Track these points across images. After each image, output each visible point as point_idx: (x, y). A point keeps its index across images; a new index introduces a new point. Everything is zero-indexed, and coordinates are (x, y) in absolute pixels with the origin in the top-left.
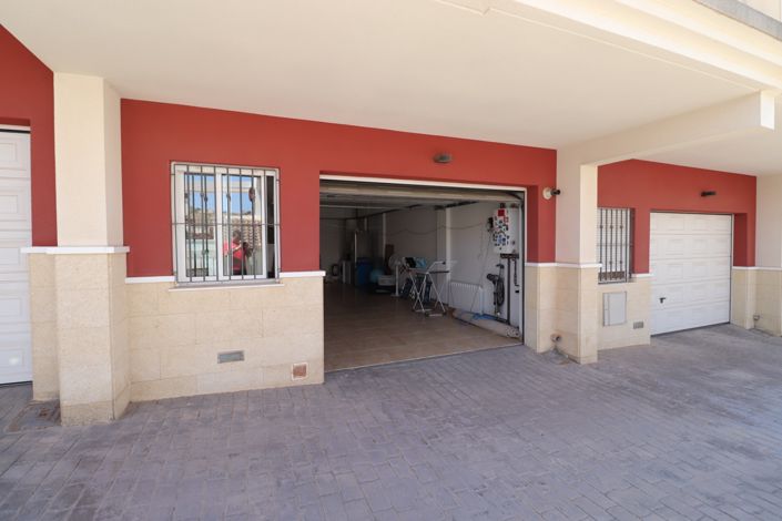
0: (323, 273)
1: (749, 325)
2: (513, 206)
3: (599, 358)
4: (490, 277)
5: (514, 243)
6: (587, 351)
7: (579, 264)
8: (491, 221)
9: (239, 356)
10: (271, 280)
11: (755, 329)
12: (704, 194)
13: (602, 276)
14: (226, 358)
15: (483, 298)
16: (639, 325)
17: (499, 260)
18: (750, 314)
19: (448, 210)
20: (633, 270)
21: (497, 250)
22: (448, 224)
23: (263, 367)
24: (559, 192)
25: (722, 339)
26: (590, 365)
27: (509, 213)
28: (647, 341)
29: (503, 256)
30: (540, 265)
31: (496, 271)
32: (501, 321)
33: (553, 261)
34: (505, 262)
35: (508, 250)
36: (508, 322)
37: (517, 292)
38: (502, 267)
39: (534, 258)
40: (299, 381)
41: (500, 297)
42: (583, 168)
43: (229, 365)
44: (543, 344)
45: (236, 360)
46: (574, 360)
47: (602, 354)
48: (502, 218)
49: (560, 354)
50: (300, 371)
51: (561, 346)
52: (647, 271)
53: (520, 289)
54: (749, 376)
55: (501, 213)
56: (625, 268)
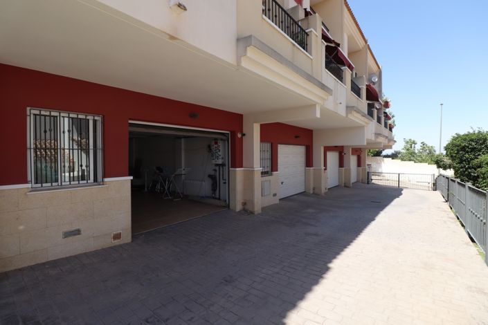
0: (131, 178)
1: (312, 192)
2: (222, 140)
3: (262, 210)
4: (210, 176)
5: (222, 158)
6: (257, 209)
7: (253, 168)
8: (209, 147)
9: (78, 232)
10: (96, 183)
11: (313, 193)
12: (296, 137)
13: (262, 173)
14: (68, 234)
15: (205, 187)
16: (275, 195)
17: (214, 167)
18: (312, 187)
19: (183, 140)
20: (272, 170)
21: (214, 162)
22: (183, 147)
23: (94, 237)
24: (244, 135)
25: (303, 198)
26: (259, 214)
27: (220, 143)
28: (278, 202)
29: (217, 165)
30: (237, 169)
31: (213, 173)
32: (216, 198)
33: (242, 167)
34: (217, 168)
35: (220, 162)
36: (219, 199)
37: (225, 183)
38: (215, 170)
39: (234, 166)
40: (117, 242)
41: (215, 186)
42: (255, 124)
43: (70, 239)
44: (239, 207)
45: (75, 235)
46: (252, 213)
47: (263, 209)
48: (217, 146)
49: (247, 211)
50: (117, 236)
51: (247, 207)
52: (277, 171)
53: (227, 182)
54: (313, 211)
55: (216, 143)
56: (269, 169)
